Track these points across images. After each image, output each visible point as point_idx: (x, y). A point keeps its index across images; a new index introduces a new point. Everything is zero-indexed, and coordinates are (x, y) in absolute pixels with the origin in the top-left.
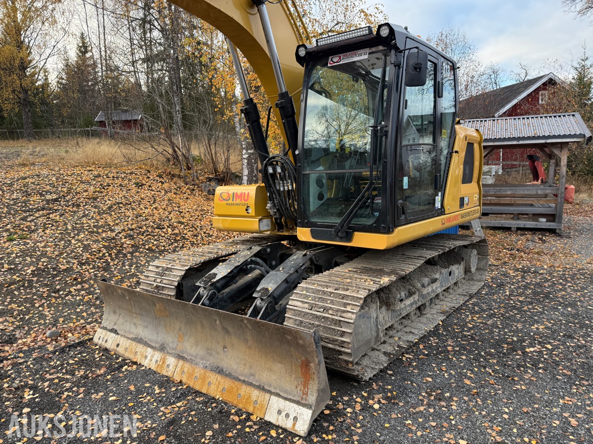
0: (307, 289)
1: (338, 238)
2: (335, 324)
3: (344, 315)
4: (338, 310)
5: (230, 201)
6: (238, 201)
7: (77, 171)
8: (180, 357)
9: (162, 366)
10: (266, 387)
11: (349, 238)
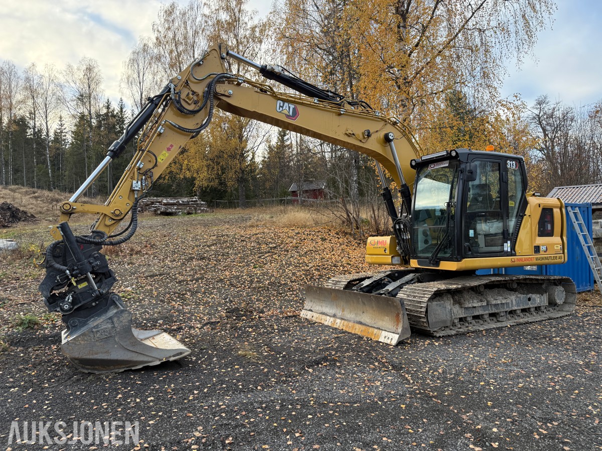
0: (407, 288)
1: (432, 265)
2: (418, 303)
3: (423, 299)
4: (420, 297)
5: (376, 246)
6: (380, 246)
7: (285, 230)
8: (342, 319)
9: (334, 324)
10: (381, 328)
11: (438, 264)
